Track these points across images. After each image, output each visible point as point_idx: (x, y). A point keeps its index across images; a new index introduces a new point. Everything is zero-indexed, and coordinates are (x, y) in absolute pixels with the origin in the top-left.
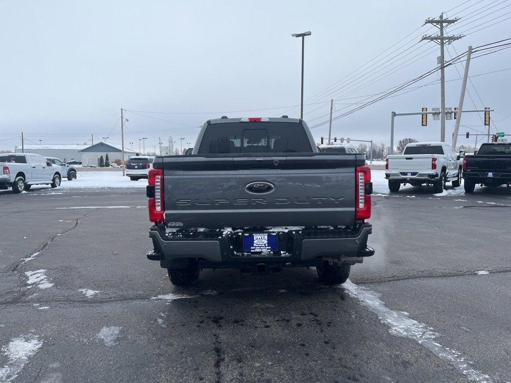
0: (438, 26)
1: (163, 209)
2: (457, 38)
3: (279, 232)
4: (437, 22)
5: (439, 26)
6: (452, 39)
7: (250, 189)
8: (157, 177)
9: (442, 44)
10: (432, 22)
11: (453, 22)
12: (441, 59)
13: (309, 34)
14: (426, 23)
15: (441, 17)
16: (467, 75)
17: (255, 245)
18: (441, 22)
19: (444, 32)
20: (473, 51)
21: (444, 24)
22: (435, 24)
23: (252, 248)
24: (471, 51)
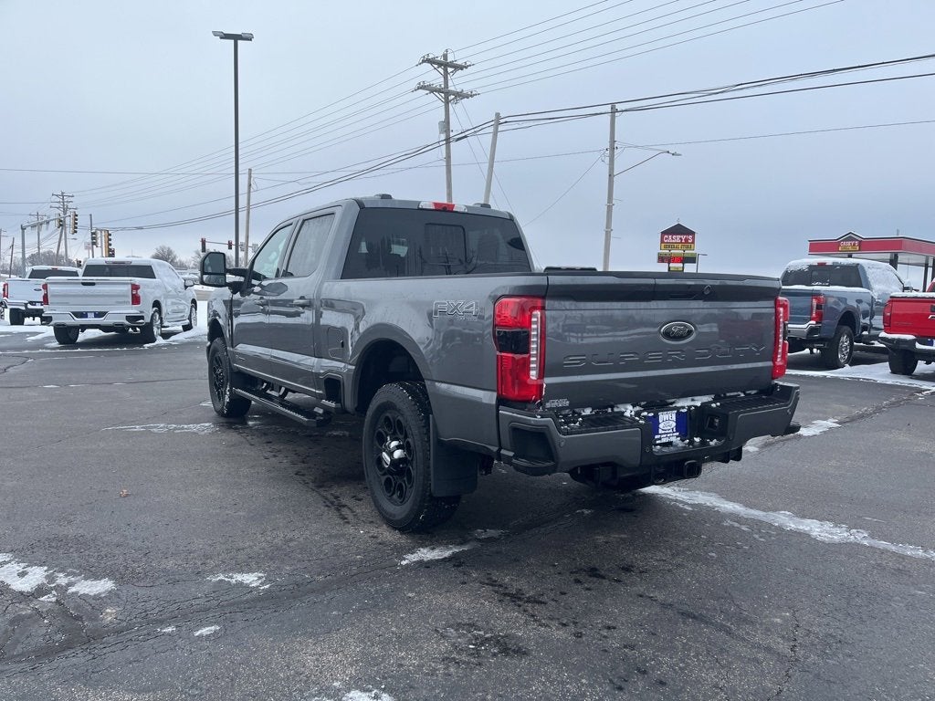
0: (440, 69)
1: (541, 375)
2: (467, 96)
3: (690, 407)
4: (440, 64)
5: (442, 71)
6: (460, 95)
7: (667, 335)
8: (535, 313)
9: (447, 102)
10: (431, 61)
11: (461, 68)
12: (445, 127)
13: (248, 38)
14: (423, 61)
15: (445, 56)
16: (493, 159)
17: (660, 431)
18: (445, 65)
19: (450, 83)
20: (502, 121)
21: (450, 70)
22: (436, 66)
23: (657, 437)
24: (498, 120)
